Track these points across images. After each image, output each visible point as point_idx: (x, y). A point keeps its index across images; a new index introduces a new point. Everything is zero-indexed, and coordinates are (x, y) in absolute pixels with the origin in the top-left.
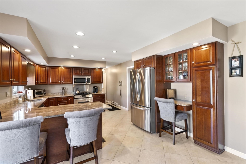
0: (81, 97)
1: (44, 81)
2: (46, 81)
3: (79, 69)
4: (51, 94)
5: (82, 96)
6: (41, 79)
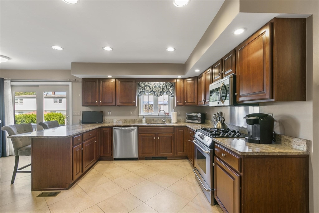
1: (193, 101)
6: (189, 97)
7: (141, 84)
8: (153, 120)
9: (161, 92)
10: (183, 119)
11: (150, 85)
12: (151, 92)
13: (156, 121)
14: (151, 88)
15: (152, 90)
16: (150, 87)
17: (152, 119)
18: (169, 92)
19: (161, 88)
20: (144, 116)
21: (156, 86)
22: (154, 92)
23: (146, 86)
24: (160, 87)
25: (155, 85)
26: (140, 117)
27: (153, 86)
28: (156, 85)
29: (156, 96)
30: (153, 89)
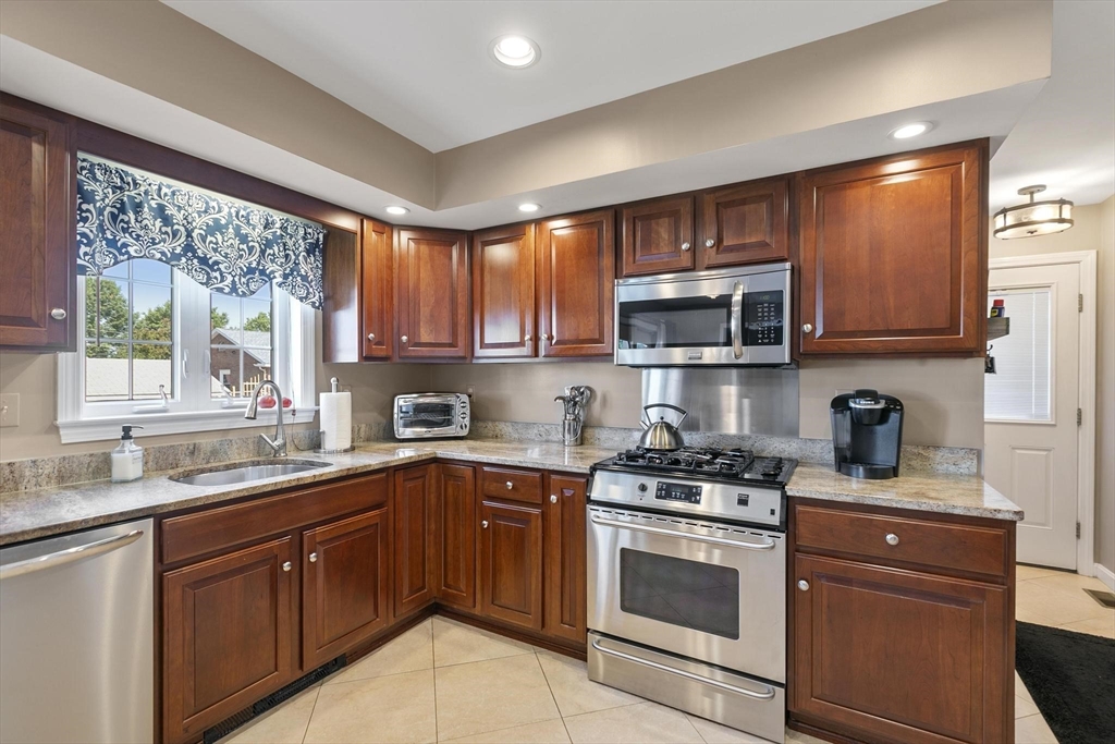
0: (650, 499)
1: (445, 338)
2: (454, 334)
3: (675, 215)
4: (510, 429)
5: (665, 492)
6: (422, 318)
7: (95, 179)
8: (193, 451)
9: (251, 271)
10: (363, 426)
11: (171, 210)
12: (177, 257)
13: (214, 453)
14: (175, 234)
15: (189, 248)
16: (167, 220)
17: (185, 442)
18: (305, 278)
19: (251, 249)
20: (127, 430)
21: (216, 228)
22: (204, 260)
23: (138, 208)
24: (244, 239)
25: (207, 218)
26: (67, 436)
27: (199, 223)
28: (216, 221)
29: (220, 290)
30: (197, 243)
